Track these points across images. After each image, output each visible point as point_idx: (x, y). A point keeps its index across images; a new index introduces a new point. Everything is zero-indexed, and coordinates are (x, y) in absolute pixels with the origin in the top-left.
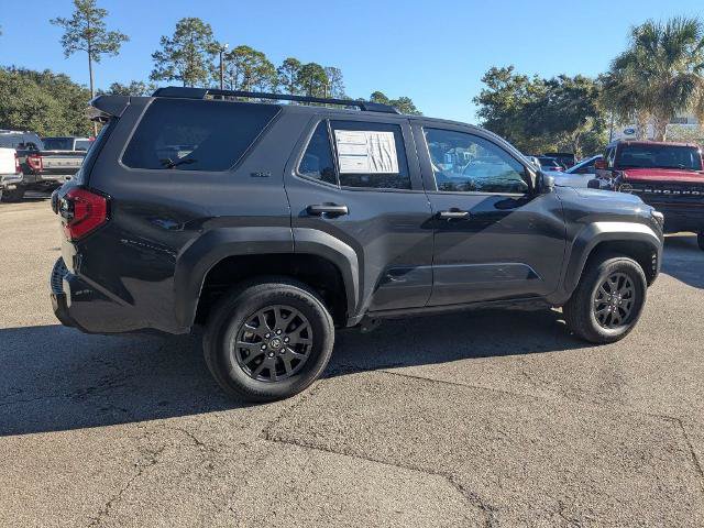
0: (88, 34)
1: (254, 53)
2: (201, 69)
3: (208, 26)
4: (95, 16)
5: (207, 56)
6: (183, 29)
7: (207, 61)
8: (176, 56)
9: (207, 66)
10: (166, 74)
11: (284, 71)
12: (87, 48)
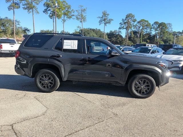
0: (104, 20)
1: (145, 21)
2: (131, 26)
3: (134, 15)
4: (106, 15)
5: (132, 23)
6: (127, 16)
7: (133, 24)
8: (125, 23)
9: (132, 25)
10: (122, 28)
11: (154, 25)
12: (104, 23)
